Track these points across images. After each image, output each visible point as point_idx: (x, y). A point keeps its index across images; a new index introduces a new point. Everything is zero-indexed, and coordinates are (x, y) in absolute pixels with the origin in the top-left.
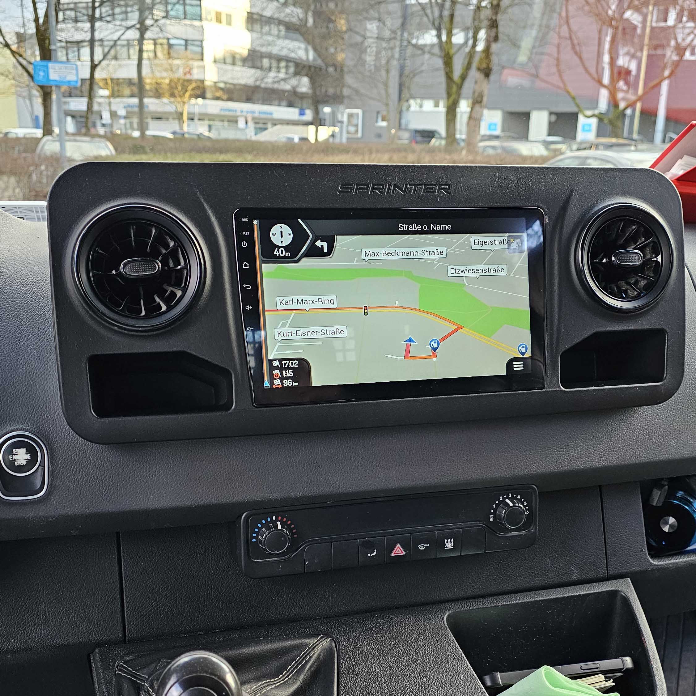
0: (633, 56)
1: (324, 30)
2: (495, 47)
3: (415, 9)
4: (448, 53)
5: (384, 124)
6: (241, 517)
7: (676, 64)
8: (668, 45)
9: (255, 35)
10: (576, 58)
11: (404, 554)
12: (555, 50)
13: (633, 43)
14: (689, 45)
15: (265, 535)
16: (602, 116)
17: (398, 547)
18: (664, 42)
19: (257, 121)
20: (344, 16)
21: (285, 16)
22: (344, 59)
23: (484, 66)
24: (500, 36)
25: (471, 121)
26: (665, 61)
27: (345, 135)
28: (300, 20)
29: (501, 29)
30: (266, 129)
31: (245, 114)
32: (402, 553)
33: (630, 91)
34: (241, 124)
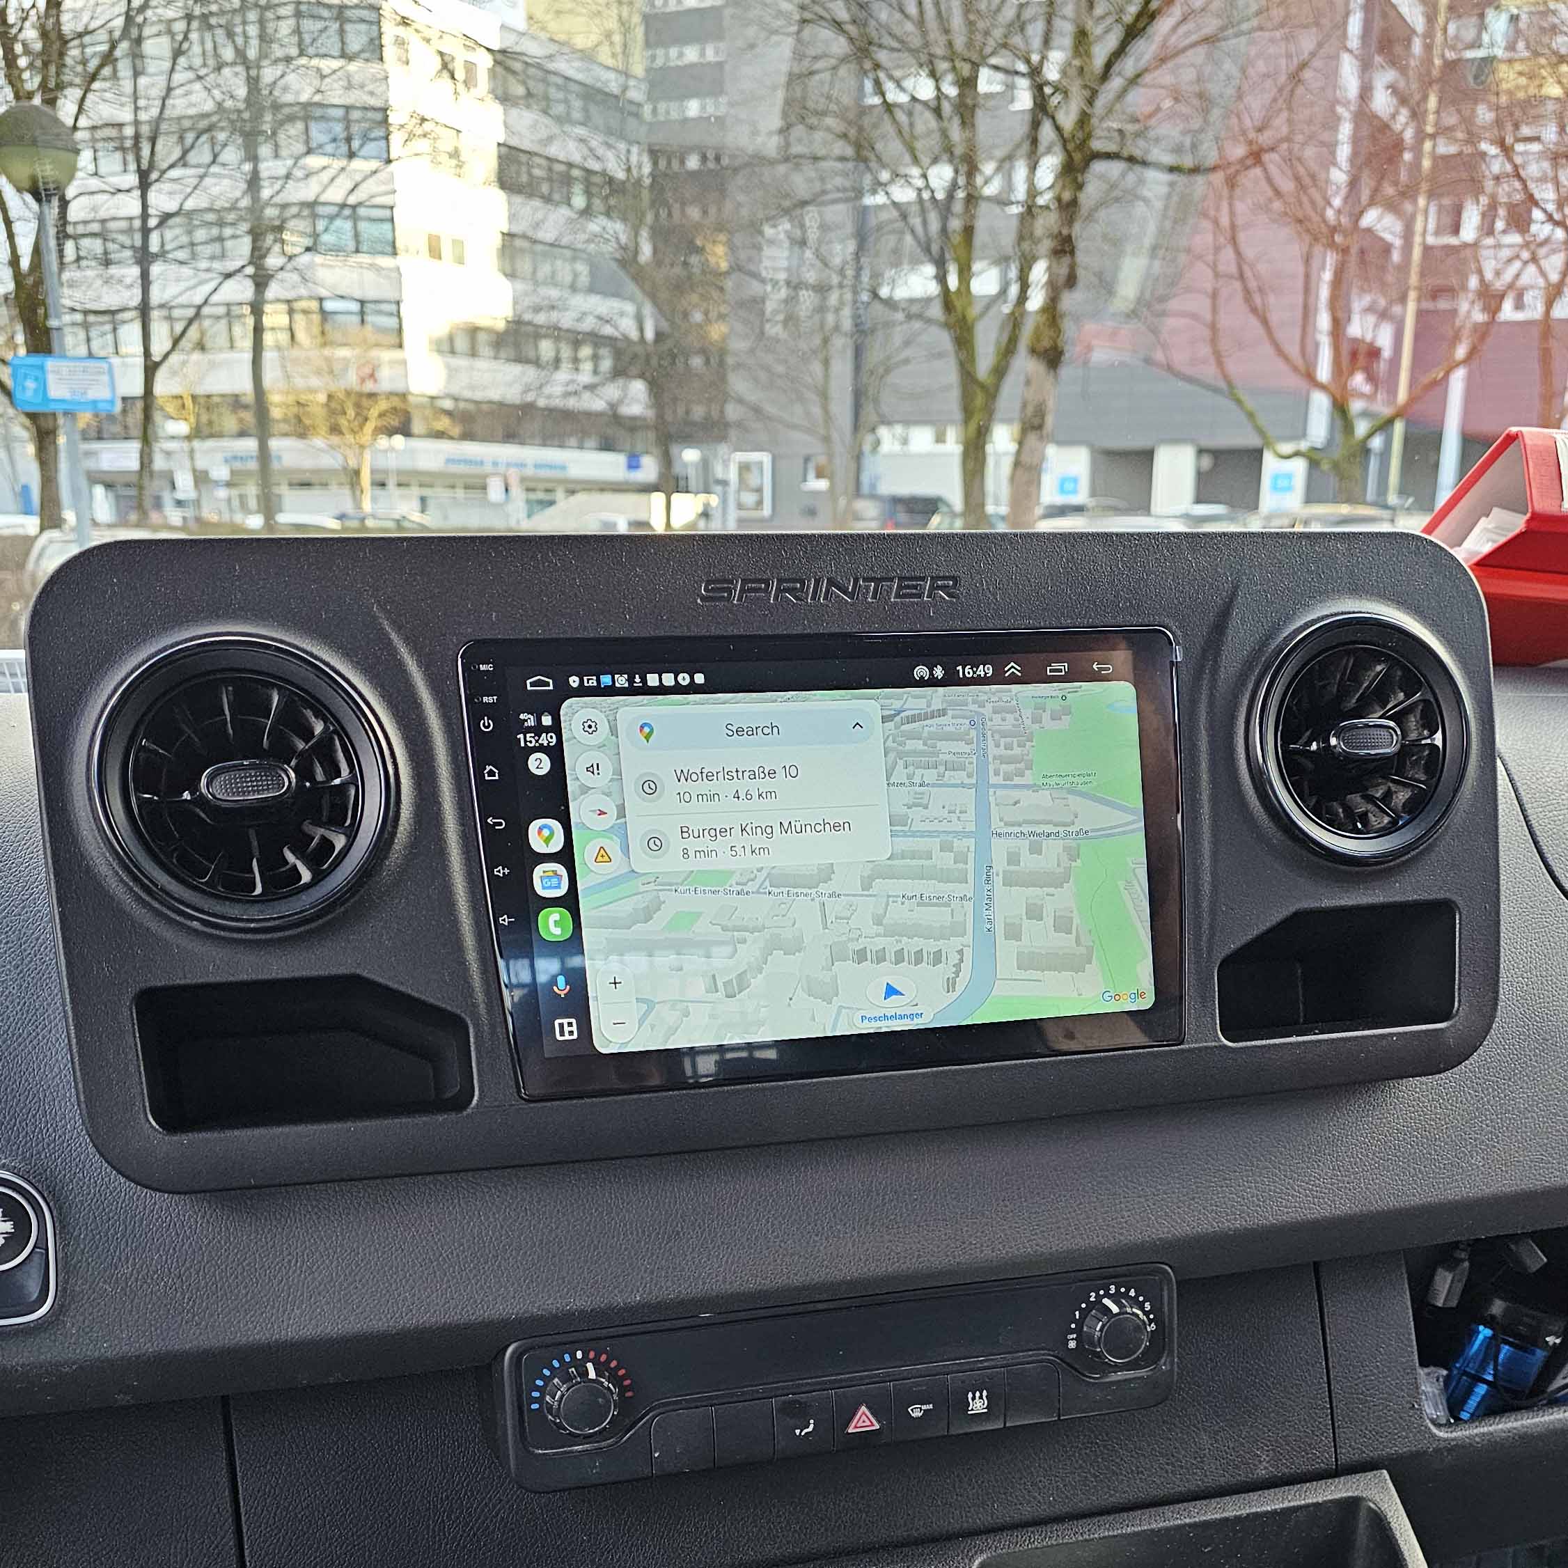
0: (1384, 315)
1: (678, 270)
2: (1068, 301)
3: (884, 216)
4: (964, 317)
5: (822, 485)
7: (1482, 332)
8: (1464, 287)
9: (520, 286)
10: (1254, 322)
12: (1207, 302)
13: (1383, 285)
14: (1511, 286)
16: (1316, 456)
18: (1454, 281)
19: (532, 485)
20: (722, 237)
21: (588, 241)
22: (724, 338)
23: (1046, 343)
24: (1081, 273)
25: (1020, 472)
26: (1458, 323)
27: (733, 514)
28: (622, 248)
29: (1080, 257)
30: (551, 503)
31: (502, 469)
33: (1379, 396)
34: (495, 492)
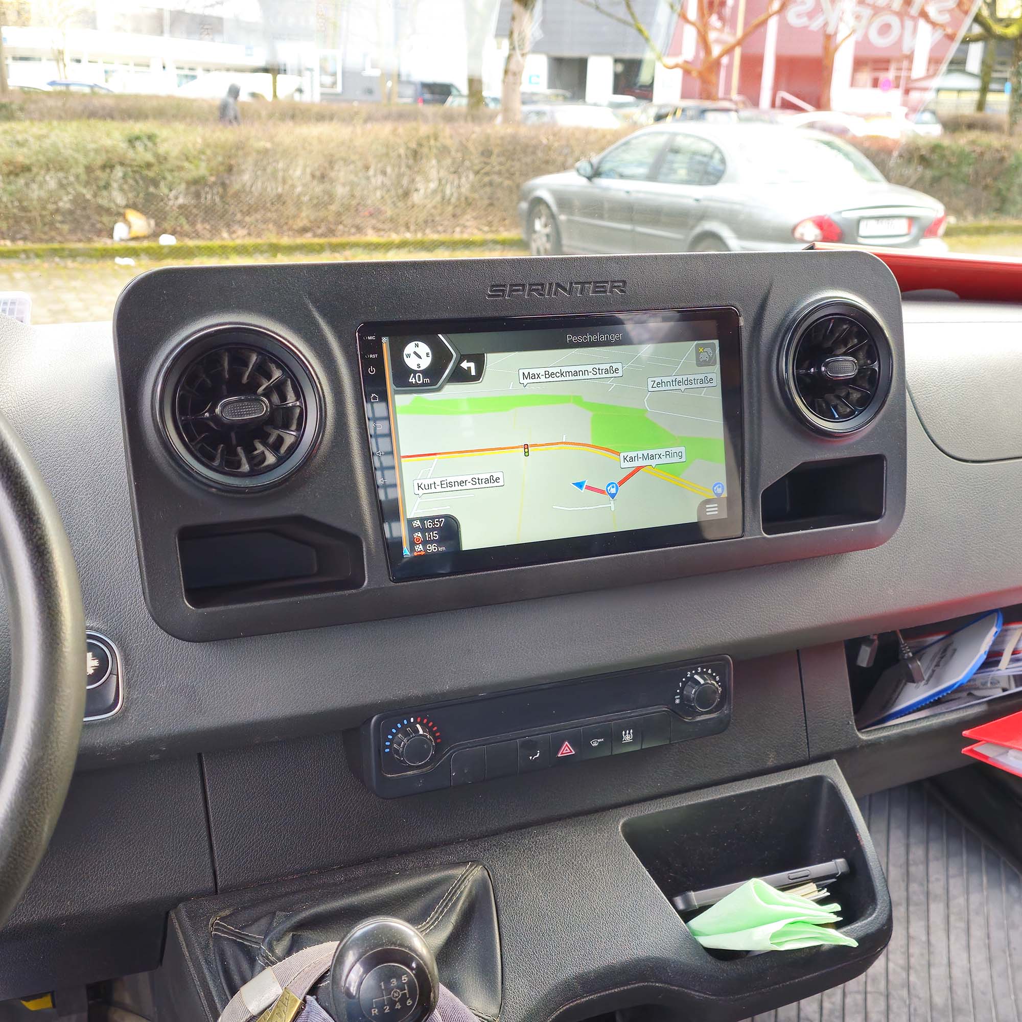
6: (371, 721)
11: (574, 753)
15: (402, 743)
17: (567, 745)
32: (572, 752)
